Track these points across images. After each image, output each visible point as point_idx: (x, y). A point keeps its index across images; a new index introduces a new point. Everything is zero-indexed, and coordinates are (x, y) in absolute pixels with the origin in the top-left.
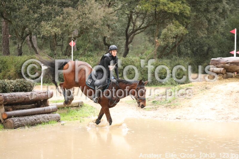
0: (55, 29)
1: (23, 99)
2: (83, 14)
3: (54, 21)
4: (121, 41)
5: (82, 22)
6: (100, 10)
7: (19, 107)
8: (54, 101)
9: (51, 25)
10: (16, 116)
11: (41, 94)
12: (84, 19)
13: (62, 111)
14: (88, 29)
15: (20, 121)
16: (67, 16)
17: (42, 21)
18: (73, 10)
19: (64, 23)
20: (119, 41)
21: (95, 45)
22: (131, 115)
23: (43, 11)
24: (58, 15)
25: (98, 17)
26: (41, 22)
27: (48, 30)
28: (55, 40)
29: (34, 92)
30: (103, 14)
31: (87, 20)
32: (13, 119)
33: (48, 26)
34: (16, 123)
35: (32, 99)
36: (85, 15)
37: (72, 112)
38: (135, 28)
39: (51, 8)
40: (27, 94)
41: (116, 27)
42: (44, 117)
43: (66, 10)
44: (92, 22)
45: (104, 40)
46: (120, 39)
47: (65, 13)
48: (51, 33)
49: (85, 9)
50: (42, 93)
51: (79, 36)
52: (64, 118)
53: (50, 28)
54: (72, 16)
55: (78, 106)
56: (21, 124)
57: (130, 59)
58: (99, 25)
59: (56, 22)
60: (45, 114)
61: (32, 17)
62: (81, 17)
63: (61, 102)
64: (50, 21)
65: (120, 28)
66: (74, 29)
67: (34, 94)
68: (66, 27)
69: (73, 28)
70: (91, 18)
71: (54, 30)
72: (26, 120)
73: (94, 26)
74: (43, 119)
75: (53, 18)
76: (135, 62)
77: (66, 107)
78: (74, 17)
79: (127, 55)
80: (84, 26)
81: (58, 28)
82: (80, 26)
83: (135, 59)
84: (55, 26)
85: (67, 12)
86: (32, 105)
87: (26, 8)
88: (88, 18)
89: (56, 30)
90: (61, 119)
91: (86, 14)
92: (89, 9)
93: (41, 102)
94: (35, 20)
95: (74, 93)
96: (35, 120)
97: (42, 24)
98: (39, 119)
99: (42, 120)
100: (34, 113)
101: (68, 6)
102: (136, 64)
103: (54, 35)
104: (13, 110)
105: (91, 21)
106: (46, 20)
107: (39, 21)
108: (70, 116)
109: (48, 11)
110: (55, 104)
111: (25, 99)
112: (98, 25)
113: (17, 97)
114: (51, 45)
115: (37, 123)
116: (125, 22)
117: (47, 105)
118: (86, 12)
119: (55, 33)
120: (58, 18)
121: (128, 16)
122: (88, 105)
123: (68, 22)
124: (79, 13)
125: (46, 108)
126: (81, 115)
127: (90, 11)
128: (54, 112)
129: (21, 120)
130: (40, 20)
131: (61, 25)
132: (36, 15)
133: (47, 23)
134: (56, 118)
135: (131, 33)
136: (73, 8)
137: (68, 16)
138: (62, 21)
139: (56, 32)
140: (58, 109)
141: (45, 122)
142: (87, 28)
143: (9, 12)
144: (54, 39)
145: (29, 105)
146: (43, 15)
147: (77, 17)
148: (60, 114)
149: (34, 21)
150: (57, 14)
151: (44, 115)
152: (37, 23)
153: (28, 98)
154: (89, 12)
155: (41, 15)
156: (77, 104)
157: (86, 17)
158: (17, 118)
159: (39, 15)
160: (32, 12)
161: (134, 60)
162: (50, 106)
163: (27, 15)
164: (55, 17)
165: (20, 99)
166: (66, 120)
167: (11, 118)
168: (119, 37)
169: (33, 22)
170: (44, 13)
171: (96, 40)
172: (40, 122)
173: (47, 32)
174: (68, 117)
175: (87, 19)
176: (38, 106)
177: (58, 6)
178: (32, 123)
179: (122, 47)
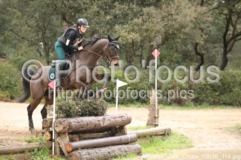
0: (132, 34)
1: (93, 125)
2: (169, 15)
3: (131, 25)
4: (217, 49)
5: (168, 26)
6: (190, 9)
7: (87, 135)
8: (133, 128)
9: (127, 30)
10: (83, 148)
11: (117, 119)
12: (169, 21)
13: (143, 141)
14: (175, 34)
15: (89, 154)
16: (147, 17)
17: (116, 25)
18: (156, 10)
19: (145, 27)
20: (215, 49)
21: (184, 55)
22: (234, 147)
23: (117, 12)
24: (136, 17)
25: (188, 19)
26: (114, 25)
27: (124, 36)
28: (132, 49)
29: (107, 116)
30: (194, 15)
31: (174, 23)
32: (80, 151)
33: (123, 31)
34: (83, 157)
35: (104, 125)
36: (170, 16)
37: (156, 142)
38: (235, 33)
39: (127, 7)
40: (99, 120)
41: (210, 31)
42: (120, 149)
43: (147, 11)
44: (180, 25)
45: (196, 49)
46: (215, 47)
47: (145, 13)
48: (128, 40)
49: (171, 8)
50: (117, 117)
51: (163, 43)
52: (146, 150)
53: (127, 33)
54: (154, 18)
55: (164, 135)
56: (90, 158)
57: (229, 73)
58: (190, 29)
59: (133, 26)
60: (122, 144)
61: (102, 20)
62: (165, 19)
63: (142, 128)
64: (126, 25)
65: (216, 34)
66: (157, 34)
67: (106, 119)
68: (146, 32)
69: (155, 33)
70: (179, 20)
71: (132, 36)
72: (96, 153)
73: (183, 30)
74: (119, 152)
75: (129, 20)
76: (236, 77)
77: (149, 136)
78: (157, 19)
79: (226, 68)
80: (170, 30)
81: (136, 33)
82: (165, 31)
83: (237, 72)
84: (132, 31)
85: (148, 13)
86: (104, 133)
87: (95, 8)
88: (175, 20)
89: (134, 35)
90: (142, 152)
91: (172, 15)
92: (176, 9)
93: (116, 129)
94: (107, 23)
95: (159, 117)
96: (109, 152)
97: (116, 29)
98: (114, 152)
99: (117, 152)
100: (107, 144)
101: (149, 5)
102: (238, 79)
103: (131, 42)
104: (81, 139)
105: (179, 23)
106: (121, 23)
107: (111, 24)
108: (155, 148)
109: (123, 11)
110: (134, 132)
111: (95, 125)
112: (188, 29)
113: (85, 123)
114: (128, 56)
115: (111, 157)
116: (221, 25)
117: (125, 134)
118: (173, 13)
119: (133, 40)
120: (136, 20)
121: (226, 17)
122: (177, 134)
123: (149, 26)
124: (164, 14)
125: (123, 137)
126: (169, 146)
127: (177, 11)
128: (132, 142)
129: (90, 152)
130: (113, 23)
131: (140, 30)
132: (108, 17)
133: (122, 27)
134: (135, 150)
135: (230, 39)
136: (156, 7)
137: (149, 18)
138: (141, 25)
139: (134, 38)
140: (138, 138)
141: (122, 155)
142: (173, 34)
143: (73, 14)
144: (131, 47)
145: (101, 134)
146: (117, 17)
147: (161, 19)
148: (140, 144)
149: (106, 25)
150: (135, 15)
151: (120, 146)
152: (109, 26)
153: (100, 124)
154: (176, 13)
155: (115, 17)
156: (163, 131)
157: (173, 18)
158: (85, 150)
159: (112, 17)
160: (103, 13)
161: (235, 74)
162: (128, 134)
163: (97, 17)
164: (132, 19)
165: (89, 126)
166: (148, 152)
167: (78, 151)
168: (214, 45)
169: (104, 26)
170: (118, 14)
171: (185, 49)
172: (115, 155)
173: (122, 38)
174: (152, 148)
175: (173, 21)
176: (113, 135)
177: (137, 5)
178: (105, 157)
179: (218, 58)
